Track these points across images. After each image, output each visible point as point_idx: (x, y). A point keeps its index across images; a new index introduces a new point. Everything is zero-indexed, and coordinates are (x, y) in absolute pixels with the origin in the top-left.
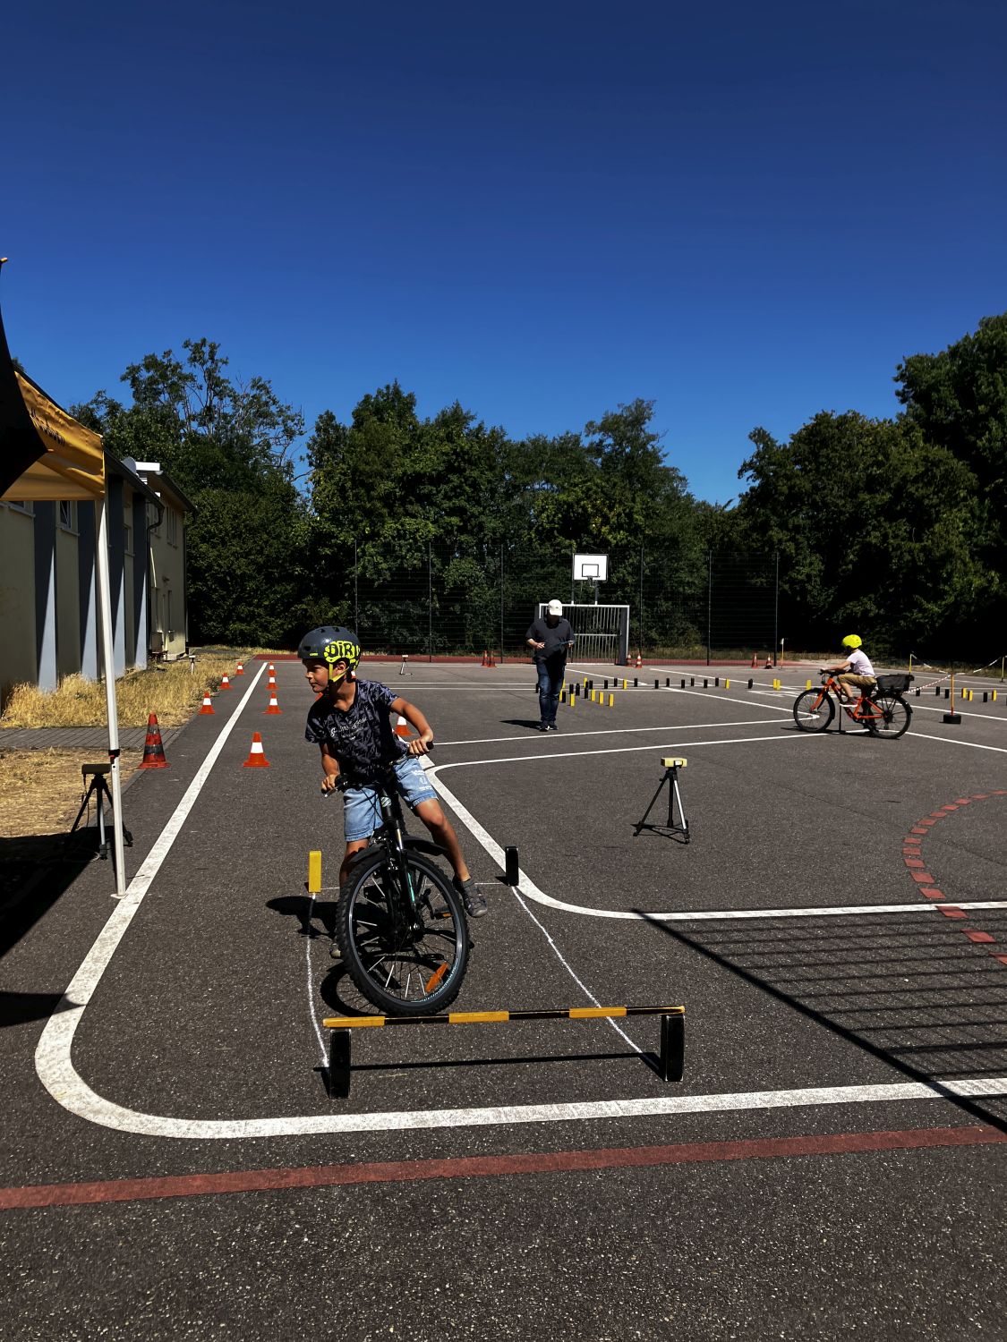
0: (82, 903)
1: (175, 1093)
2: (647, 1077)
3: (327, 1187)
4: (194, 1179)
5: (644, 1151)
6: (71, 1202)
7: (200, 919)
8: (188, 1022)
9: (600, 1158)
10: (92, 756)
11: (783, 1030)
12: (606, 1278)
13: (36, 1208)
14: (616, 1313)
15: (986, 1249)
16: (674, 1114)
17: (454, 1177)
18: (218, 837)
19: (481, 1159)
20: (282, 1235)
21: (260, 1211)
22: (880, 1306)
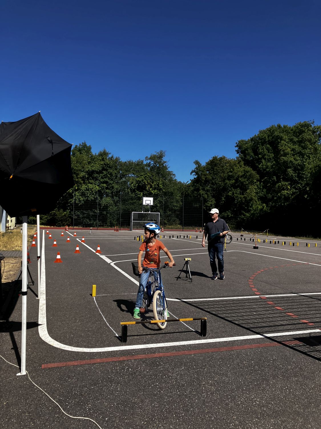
0: (29, 300)
2: (198, 336)
3: (130, 360)
4: (97, 360)
5: (202, 350)
6: (70, 365)
8: (76, 328)
9: (192, 352)
12: (200, 373)
13: (62, 367)
14: (205, 379)
15: (280, 365)
16: (206, 343)
17: (159, 357)
18: (58, 282)
19: (164, 353)
20: (124, 369)
21: (117, 365)
22: (260, 375)
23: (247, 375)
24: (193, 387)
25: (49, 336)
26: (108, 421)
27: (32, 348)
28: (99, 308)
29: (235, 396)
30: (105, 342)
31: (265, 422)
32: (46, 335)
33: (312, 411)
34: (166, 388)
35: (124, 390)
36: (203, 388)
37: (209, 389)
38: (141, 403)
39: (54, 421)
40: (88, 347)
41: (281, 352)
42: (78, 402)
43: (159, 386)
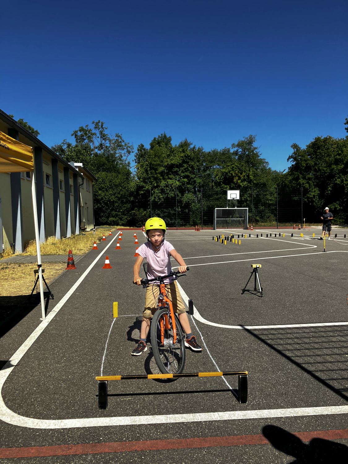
0: (29, 322)
3: (86, 455)
5: (226, 439)
7: (70, 329)
8: (52, 373)
9: (207, 442)
11: (293, 379)
17: (142, 451)
18: (86, 295)
19: (155, 441)
28: (110, 336)
30: (74, 406)
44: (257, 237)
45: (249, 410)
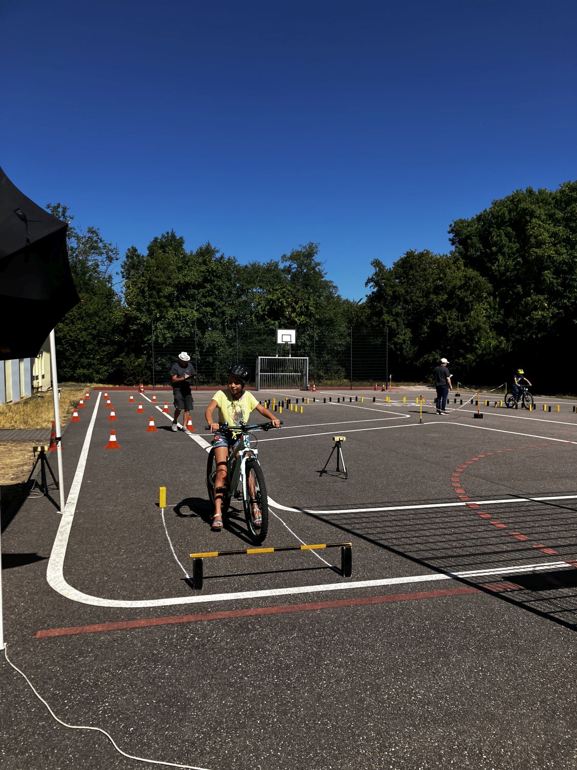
0: (43, 516)
1: (120, 591)
2: (335, 576)
3: (201, 621)
4: (141, 621)
5: (337, 602)
6: (88, 631)
7: (107, 521)
8: (117, 564)
9: (318, 605)
10: (18, 445)
12: (325, 644)
13: (73, 634)
14: (330, 654)
15: (478, 627)
17: (256, 615)
18: (103, 484)
19: (266, 608)
20: (186, 638)
21: (174, 631)
22: (435, 646)
23: (411, 646)
24: (306, 670)
25: (64, 580)
26: (133, 733)
27: (28, 602)
28: (167, 527)
29: (381, 686)
30: (163, 589)
31: (426, 733)
32: (58, 577)
33: (519, 713)
34: (255, 672)
35: (175, 675)
36: (323, 671)
37: (333, 673)
38: (203, 700)
39: (34, 734)
40: (130, 599)
41: (485, 603)
42: (87, 698)
43: (242, 669)
44: (325, 402)
45: (354, 581)
